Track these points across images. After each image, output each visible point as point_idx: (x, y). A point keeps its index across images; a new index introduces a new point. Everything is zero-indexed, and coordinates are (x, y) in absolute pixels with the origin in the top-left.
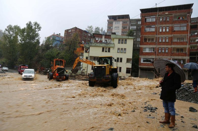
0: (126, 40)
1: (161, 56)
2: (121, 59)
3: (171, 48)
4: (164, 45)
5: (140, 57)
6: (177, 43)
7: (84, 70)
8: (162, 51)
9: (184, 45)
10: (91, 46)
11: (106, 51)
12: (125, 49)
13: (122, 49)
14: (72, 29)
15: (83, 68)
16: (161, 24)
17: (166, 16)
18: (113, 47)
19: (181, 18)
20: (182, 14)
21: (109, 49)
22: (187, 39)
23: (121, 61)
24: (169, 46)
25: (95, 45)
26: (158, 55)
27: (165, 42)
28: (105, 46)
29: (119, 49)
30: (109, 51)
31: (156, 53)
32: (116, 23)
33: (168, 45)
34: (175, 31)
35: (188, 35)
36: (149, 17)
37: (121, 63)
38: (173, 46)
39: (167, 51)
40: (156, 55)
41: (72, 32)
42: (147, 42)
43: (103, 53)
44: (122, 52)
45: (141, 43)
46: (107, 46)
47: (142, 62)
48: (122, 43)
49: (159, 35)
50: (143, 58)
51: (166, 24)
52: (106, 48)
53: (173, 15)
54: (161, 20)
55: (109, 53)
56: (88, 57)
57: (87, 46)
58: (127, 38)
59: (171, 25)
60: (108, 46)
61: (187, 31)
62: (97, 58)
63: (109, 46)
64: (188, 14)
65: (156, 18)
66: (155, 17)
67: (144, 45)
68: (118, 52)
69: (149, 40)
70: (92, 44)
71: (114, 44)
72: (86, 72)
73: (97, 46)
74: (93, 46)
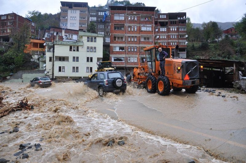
0: (95, 38)
1: (130, 55)
2: (91, 58)
3: (140, 47)
4: (133, 44)
5: (111, 56)
6: (144, 43)
7: (48, 72)
8: (131, 50)
9: (150, 44)
10: (56, 44)
11: (74, 50)
12: (95, 48)
13: (92, 48)
14: (7, 15)
15: (47, 71)
16: (129, 23)
17: (134, 15)
18: (82, 46)
19: (147, 19)
20: (148, 15)
21: (78, 47)
22: (153, 39)
23: (91, 61)
24: (138, 46)
25: (61, 43)
26: (128, 54)
27: (134, 41)
28: (73, 44)
29: (88, 48)
30: (78, 50)
31: (126, 52)
32: (72, 12)
33: (136, 44)
34: (142, 31)
35: (153, 36)
36: (118, 15)
37: (91, 63)
38: (141, 45)
39: (136, 50)
40: (126, 53)
41: (7, 19)
42: (117, 40)
43: (70, 52)
44: (91, 51)
45: (112, 42)
46: (75, 45)
47: (113, 61)
48: (92, 41)
49: (128, 34)
50: (114, 57)
51: (134, 23)
52: (74, 46)
53: (140, 15)
54: (129, 19)
55: (77, 52)
56: (51, 57)
57: (49, 44)
58: (97, 36)
59: (138, 25)
61: (153, 32)
62: (63, 58)
63: (77, 45)
64: (153, 16)
65: (125, 17)
66: (124, 15)
67: (114, 43)
68: (87, 51)
69: (118, 38)
70: (57, 42)
71: (83, 42)
72: (52, 75)
73: (64, 45)
74: (58, 45)
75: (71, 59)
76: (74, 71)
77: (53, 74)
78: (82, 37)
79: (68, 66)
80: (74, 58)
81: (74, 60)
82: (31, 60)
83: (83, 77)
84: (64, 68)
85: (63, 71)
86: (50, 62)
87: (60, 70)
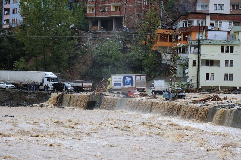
7: (191, 80)
10: (203, 44)
11: (227, 51)
15: (190, 78)
18: (239, 45)
21: (232, 48)
25: (210, 42)
28: (226, 44)
30: (232, 51)
46: (228, 44)
52: (227, 46)
55: (231, 54)
56: (196, 60)
57: (193, 43)
60: (231, 44)
62: (211, 61)
70: (205, 41)
71: (239, 40)
72: (196, 84)
73: (213, 44)
74: (206, 44)
75: (222, 63)
76: (226, 79)
77: (198, 83)
78: (238, 32)
79: (219, 72)
80: (227, 61)
81: (226, 65)
82: (163, 62)
83: (239, 87)
84: (213, 74)
85: (212, 78)
86: (194, 67)
87: (208, 78)
